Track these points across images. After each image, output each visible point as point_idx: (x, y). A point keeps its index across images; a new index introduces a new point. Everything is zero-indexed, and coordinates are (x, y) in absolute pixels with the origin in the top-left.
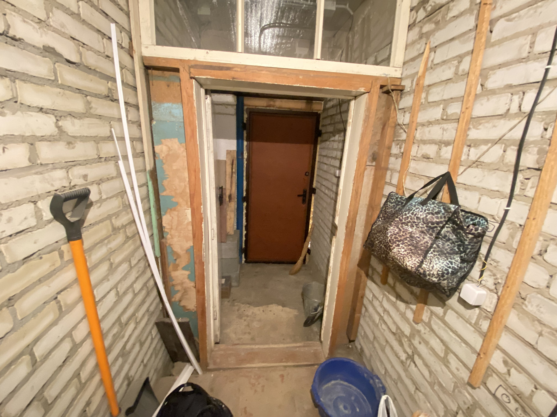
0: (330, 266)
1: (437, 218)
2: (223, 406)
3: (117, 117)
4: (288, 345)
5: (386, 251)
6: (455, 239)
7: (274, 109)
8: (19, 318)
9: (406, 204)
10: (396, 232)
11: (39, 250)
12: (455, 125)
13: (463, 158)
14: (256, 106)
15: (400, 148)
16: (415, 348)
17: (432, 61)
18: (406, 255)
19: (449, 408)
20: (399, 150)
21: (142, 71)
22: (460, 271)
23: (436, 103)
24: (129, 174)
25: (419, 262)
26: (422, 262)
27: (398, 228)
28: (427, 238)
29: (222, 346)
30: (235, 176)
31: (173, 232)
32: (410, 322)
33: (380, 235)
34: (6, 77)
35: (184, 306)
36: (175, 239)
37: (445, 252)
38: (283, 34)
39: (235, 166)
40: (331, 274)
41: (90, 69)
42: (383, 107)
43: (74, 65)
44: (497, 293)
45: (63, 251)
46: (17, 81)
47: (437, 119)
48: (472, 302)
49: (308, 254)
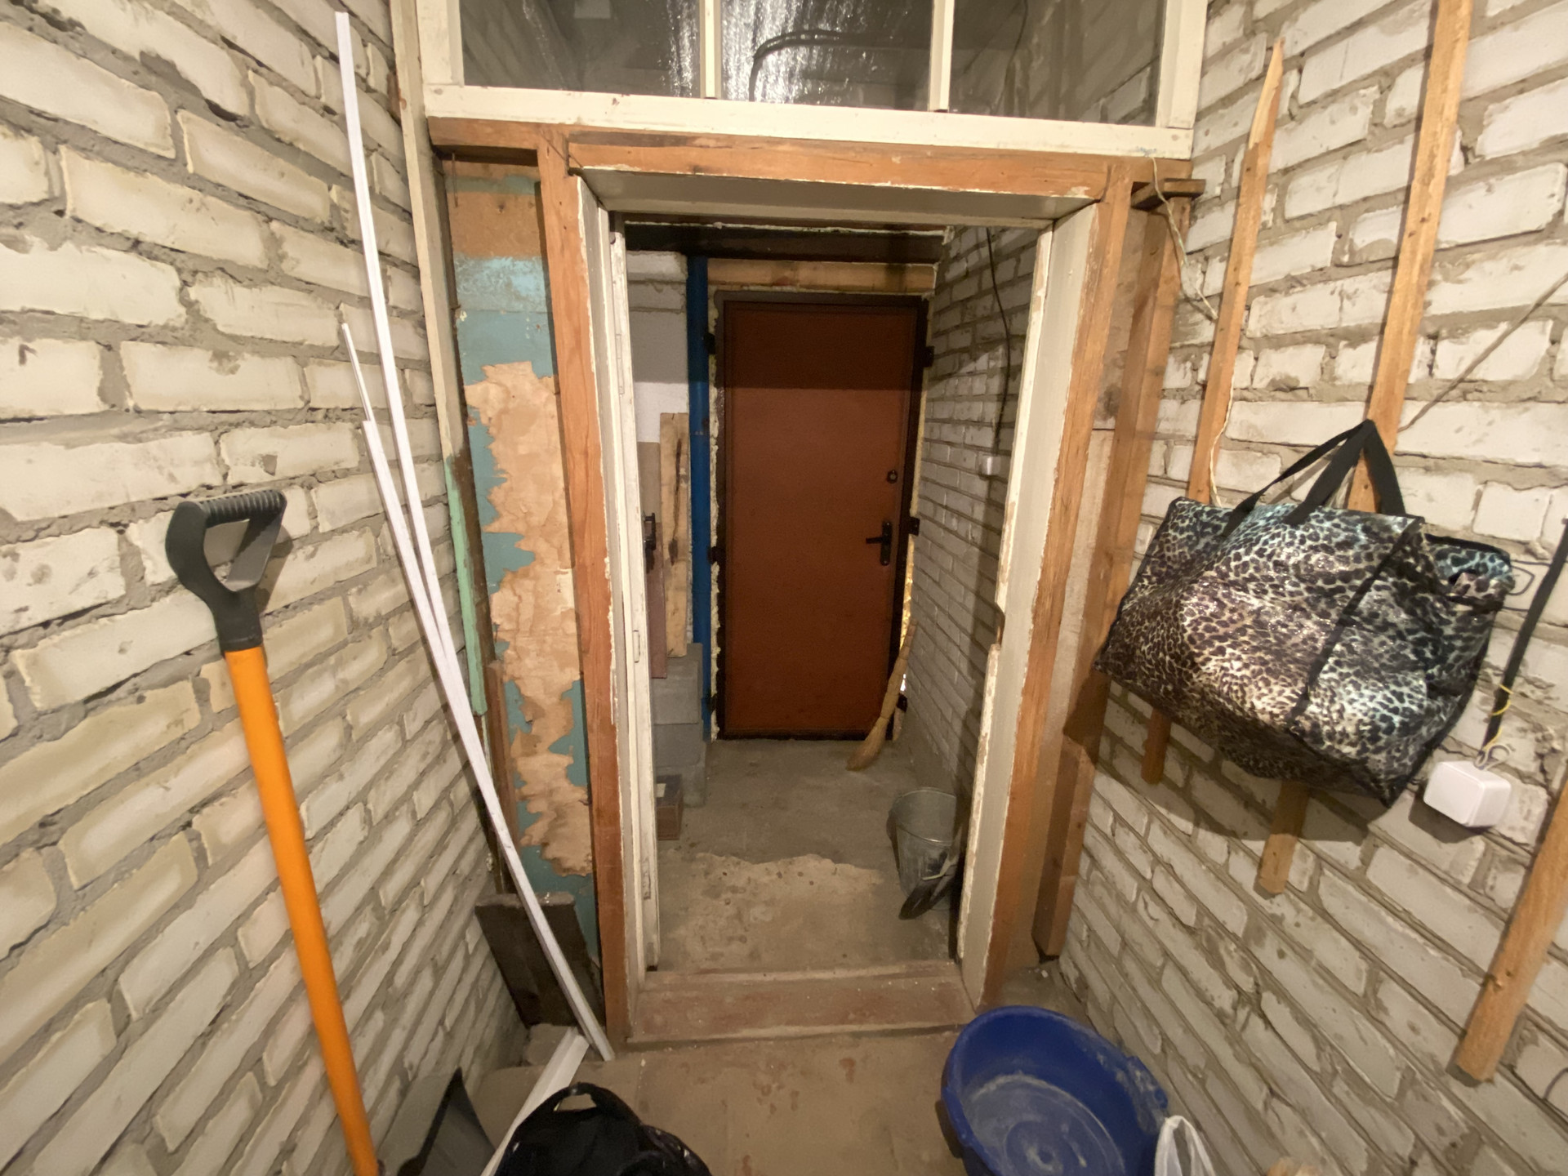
0: (983, 733)
1: (1345, 560)
2: (686, 1153)
3: (358, 293)
4: (862, 972)
5: (1180, 671)
6: (1402, 622)
7: (794, 289)
8: (75, 882)
9: (1229, 529)
10: (1208, 612)
11: (135, 675)
12: (1385, 276)
13: (1417, 374)
14: (742, 285)
15: (1195, 370)
16: (1264, 971)
17: (1294, 97)
18: (1249, 678)
19: (1384, 1148)
20: (1189, 375)
21: (427, 162)
22: (1427, 720)
23: (1313, 221)
24: (396, 465)
25: (1295, 697)
26: (1304, 698)
27: (1214, 598)
28: (1310, 627)
29: (667, 977)
30: (686, 486)
31: (522, 641)
32: (1246, 893)
33: (1154, 624)
34: (29, 131)
35: (556, 861)
36: (529, 662)
37: (1376, 665)
38: (821, 66)
39: (685, 459)
40: (986, 758)
41: (279, 140)
42: (1135, 251)
43: (232, 124)
44: (1546, 786)
45: (206, 683)
46: (63, 148)
47: (1319, 266)
48: (1465, 817)
49: (899, 713)
